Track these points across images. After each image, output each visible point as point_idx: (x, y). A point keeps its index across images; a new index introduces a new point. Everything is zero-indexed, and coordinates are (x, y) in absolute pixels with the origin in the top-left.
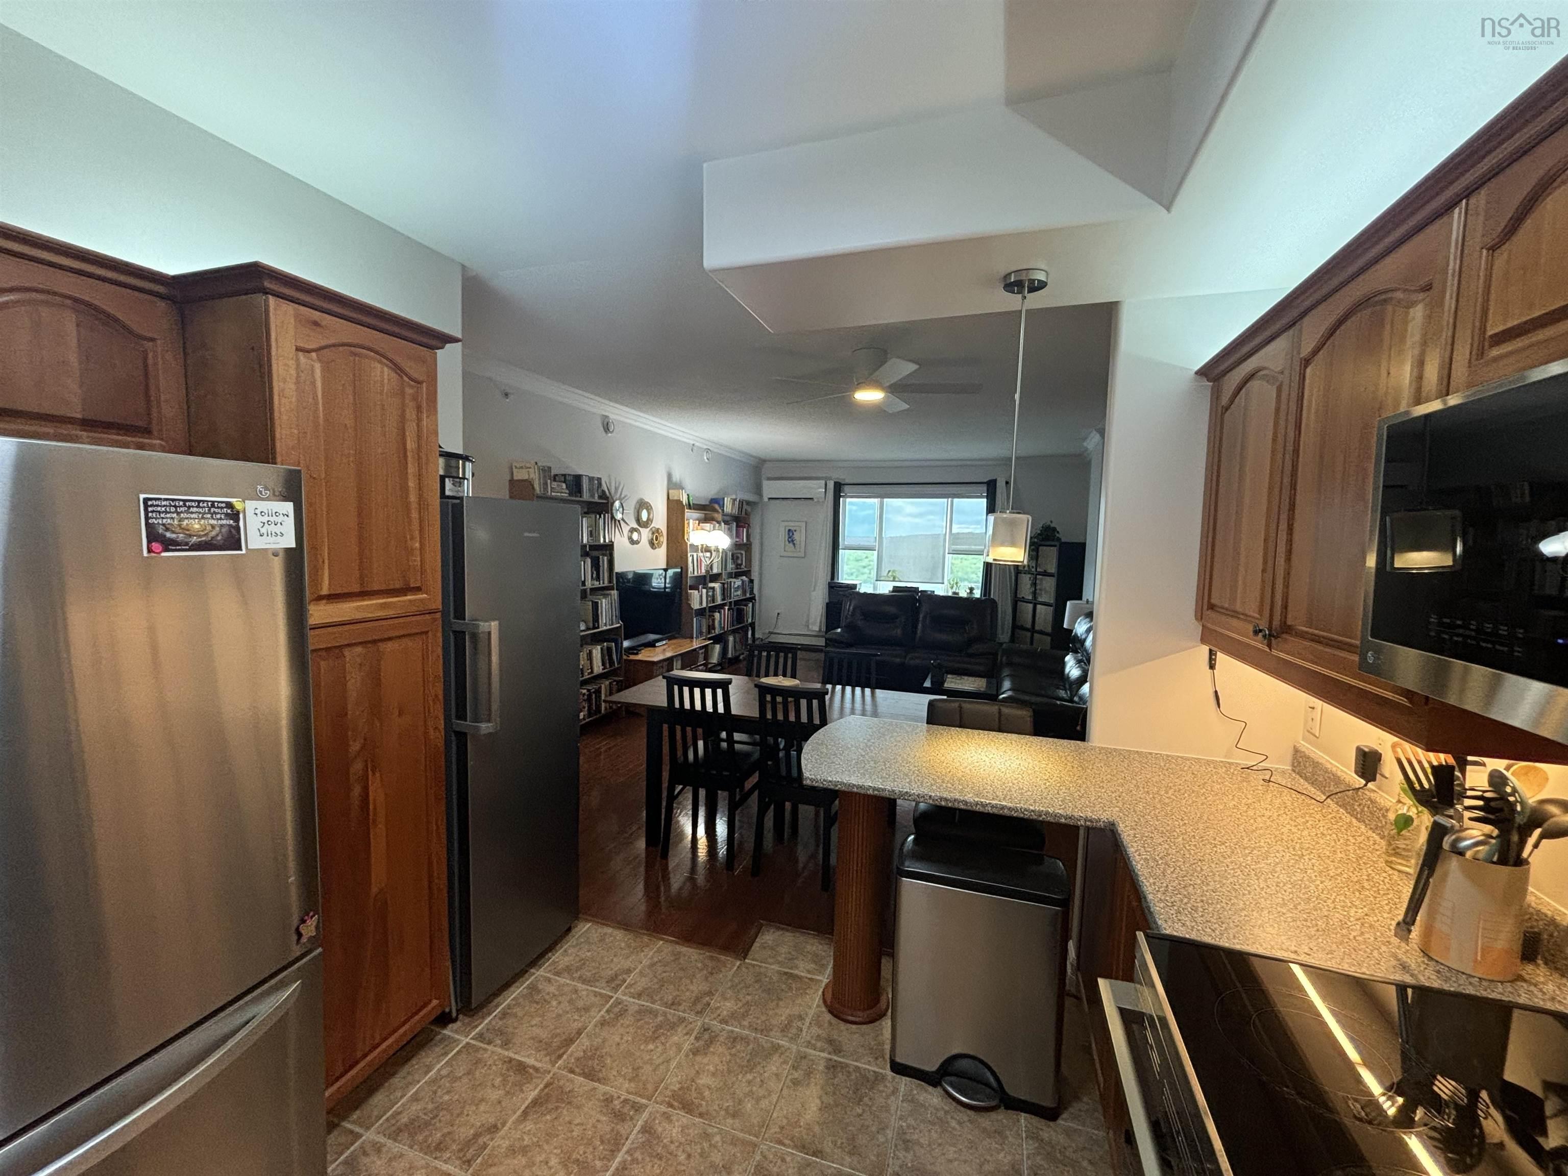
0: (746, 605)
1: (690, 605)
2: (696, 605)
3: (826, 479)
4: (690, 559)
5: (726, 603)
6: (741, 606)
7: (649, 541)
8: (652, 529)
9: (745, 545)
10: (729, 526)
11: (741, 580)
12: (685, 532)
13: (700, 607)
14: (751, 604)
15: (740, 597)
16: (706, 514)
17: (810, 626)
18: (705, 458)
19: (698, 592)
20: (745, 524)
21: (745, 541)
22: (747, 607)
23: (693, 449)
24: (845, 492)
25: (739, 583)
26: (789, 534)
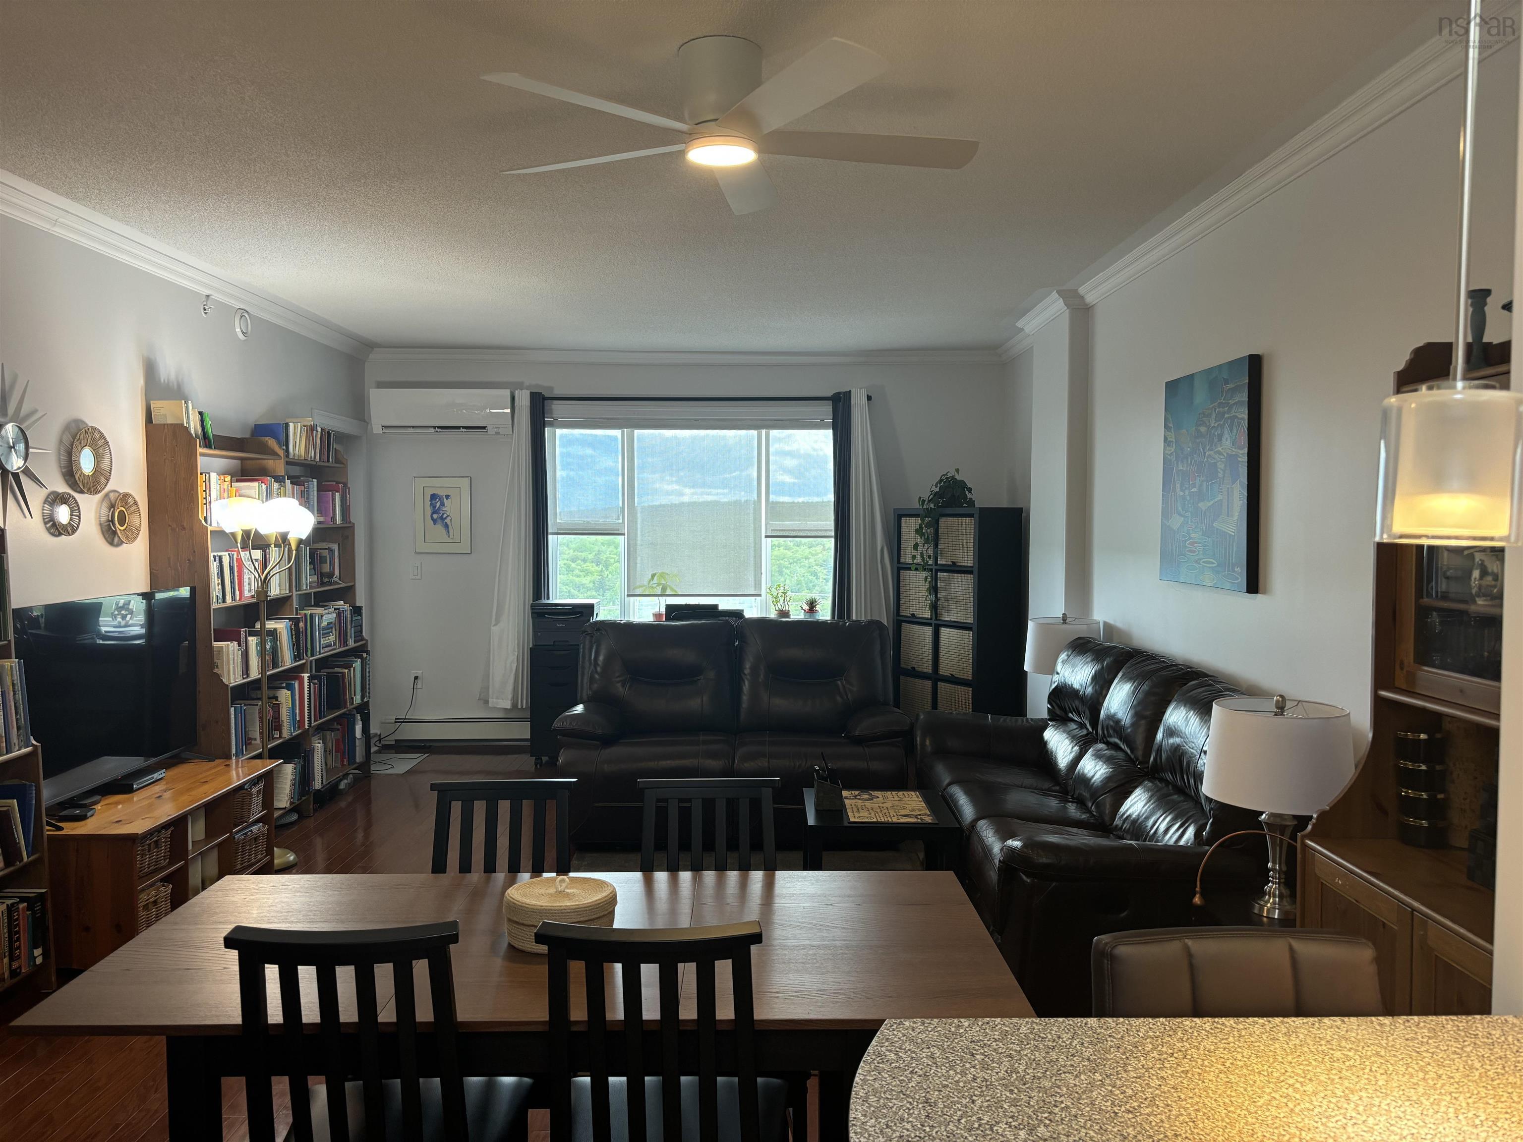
0: (348, 666)
1: (218, 677)
2: (233, 677)
3: (513, 387)
4: (214, 567)
5: (304, 664)
6: (337, 670)
7: (101, 525)
8: (107, 495)
9: (339, 528)
10: (303, 488)
11: (335, 609)
12: (200, 501)
13: (244, 678)
14: (359, 663)
15: (335, 649)
16: (242, 459)
17: (490, 700)
18: (238, 330)
19: (236, 643)
20: (338, 483)
21: (338, 520)
22: (350, 670)
23: (206, 307)
24: (555, 416)
25: (330, 616)
26: (433, 505)
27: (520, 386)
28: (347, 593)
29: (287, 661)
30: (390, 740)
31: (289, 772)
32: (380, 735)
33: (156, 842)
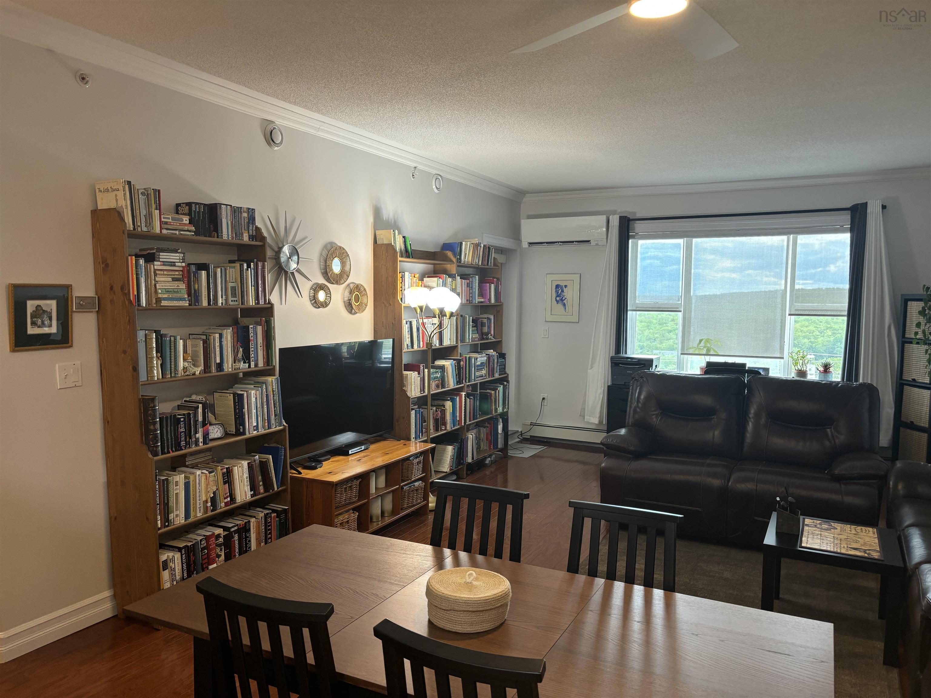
0: (495, 389)
1: (405, 392)
2: (414, 393)
3: (608, 213)
4: (406, 327)
5: (463, 387)
6: (488, 391)
7: (344, 302)
8: (348, 285)
9: (493, 306)
10: (468, 281)
11: (487, 354)
12: (399, 289)
13: (421, 393)
14: (502, 388)
15: (485, 379)
16: (434, 264)
17: (586, 417)
18: (434, 187)
19: (416, 373)
20: (494, 278)
21: (493, 301)
22: (496, 392)
23: (414, 174)
24: (636, 231)
25: (483, 359)
26: (557, 292)
27: (614, 213)
28: (496, 345)
29: (451, 384)
30: (528, 435)
31: (450, 450)
32: (521, 432)
33: (351, 486)
